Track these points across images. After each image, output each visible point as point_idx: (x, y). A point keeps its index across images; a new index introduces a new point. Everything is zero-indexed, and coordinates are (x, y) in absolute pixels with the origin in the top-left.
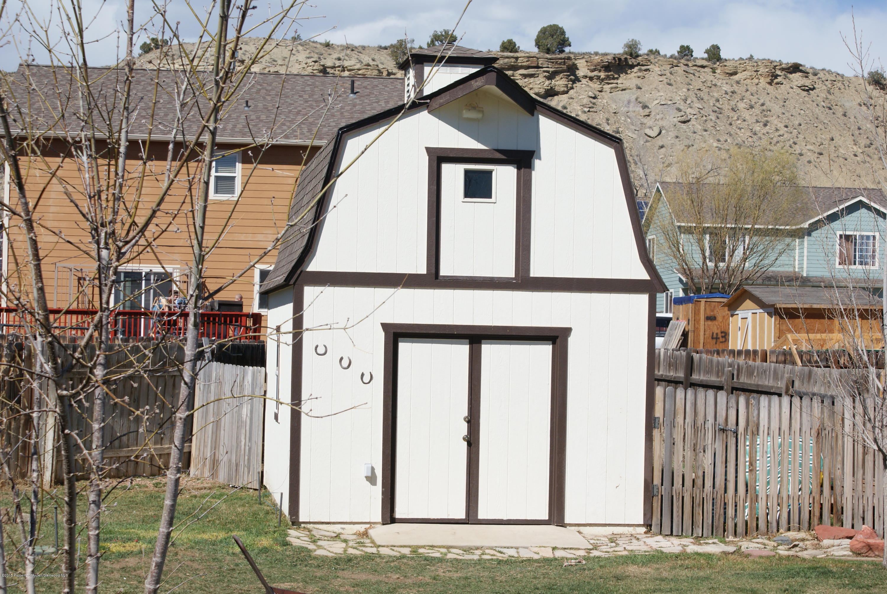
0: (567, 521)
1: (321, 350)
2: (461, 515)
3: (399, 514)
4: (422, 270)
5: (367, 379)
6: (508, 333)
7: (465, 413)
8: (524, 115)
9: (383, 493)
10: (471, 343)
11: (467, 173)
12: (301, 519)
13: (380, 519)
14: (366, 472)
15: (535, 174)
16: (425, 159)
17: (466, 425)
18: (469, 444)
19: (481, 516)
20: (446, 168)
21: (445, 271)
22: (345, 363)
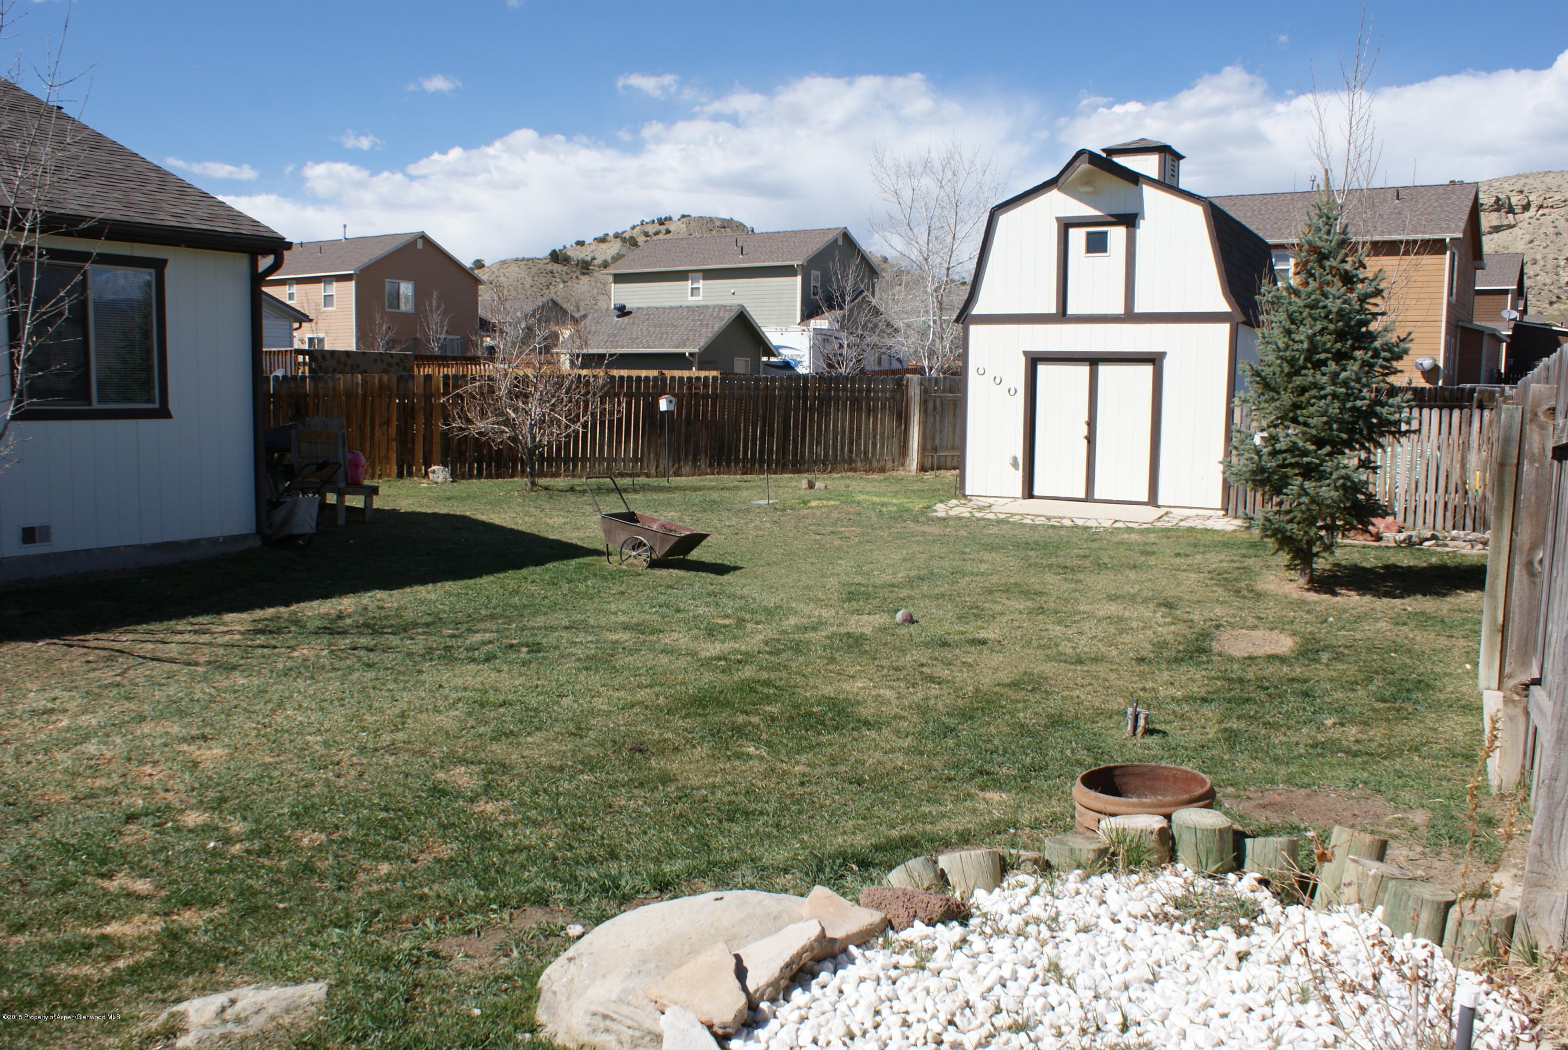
0: (1160, 503)
1: (981, 371)
2: (1082, 495)
3: (1036, 492)
4: (1053, 309)
5: (1012, 392)
6: (1116, 356)
7: (1086, 419)
8: (1129, 186)
9: (1024, 476)
10: (1091, 365)
11: (1089, 234)
12: (967, 493)
13: (1020, 495)
14: (1009, 460)
15: (1139, 233)
16: (1055, 226)
17: (1086, 427)
18: (1089, 442)
19: (1096, 496)
20: (1073, 232)
21: (1071, 310)
22: (998, 381)
